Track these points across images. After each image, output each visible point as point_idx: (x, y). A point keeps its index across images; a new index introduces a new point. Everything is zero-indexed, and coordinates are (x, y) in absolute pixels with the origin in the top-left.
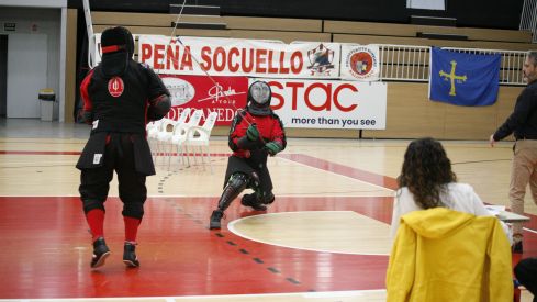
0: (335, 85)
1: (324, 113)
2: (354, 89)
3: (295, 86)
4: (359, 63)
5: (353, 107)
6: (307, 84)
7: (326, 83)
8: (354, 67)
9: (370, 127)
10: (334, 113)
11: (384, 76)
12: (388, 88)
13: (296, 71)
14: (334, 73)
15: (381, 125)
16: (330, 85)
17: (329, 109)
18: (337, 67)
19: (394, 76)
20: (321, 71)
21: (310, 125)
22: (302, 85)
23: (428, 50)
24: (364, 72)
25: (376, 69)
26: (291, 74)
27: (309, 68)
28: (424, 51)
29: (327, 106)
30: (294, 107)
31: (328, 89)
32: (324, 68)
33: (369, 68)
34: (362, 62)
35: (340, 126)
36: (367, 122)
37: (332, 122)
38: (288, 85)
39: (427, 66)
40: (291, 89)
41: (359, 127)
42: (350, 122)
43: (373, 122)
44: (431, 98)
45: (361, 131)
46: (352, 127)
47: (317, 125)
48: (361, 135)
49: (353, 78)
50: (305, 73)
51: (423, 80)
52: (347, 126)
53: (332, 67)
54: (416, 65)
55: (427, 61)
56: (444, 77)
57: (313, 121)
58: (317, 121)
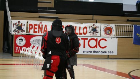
0: (99, 39)
1: (95, 49)
2: (106, 40)
3: (84, 39)
4: (108, 31)
5: (106, 47)
6: (89, 38)
7: (95, 38)
8: (106, 32)
9: (112, 54)
10: (98, 49)
11: (116, 35)
12: (118, 40)
13: (85, 34)
14: (98, 35)
15: (115, 53)
16: (97, 39)
17: (97, 48)
18: (99, 32)
19: (120, 36)
20: (94, 34)
21: (90, 54)
22: (87, 39)
23: (132, 26)
24: (109, 34)
25: (114, 33)
26: (83, 35)
27: (90, 33)
28: (131, 26)
29: (96, 46)
30: (84, 47)
31: (96, 40)
32: (95, 33)
33: (111, 33)
34: (108, 30)
35: (101, 54)
36: (111, 52)
37: (98, 52)
38: (82, 39)
39: (132, 32)
40: (83, 40)
41: (108, 54)
42: (104, 52)
43: (113, 52)
44: (134, 44)
45: (108, 55)
46: (105, 54)
47: (92, 54)
48: (108, 57)
49: (105, 36)
50: (88, 34)
51: (131, 37)
52: (103, 54)
53: (98, 32)
54: (128, 31)
55: (132, 30)
56: (138, 36)
57: (91, 52)
58: (92, 52)
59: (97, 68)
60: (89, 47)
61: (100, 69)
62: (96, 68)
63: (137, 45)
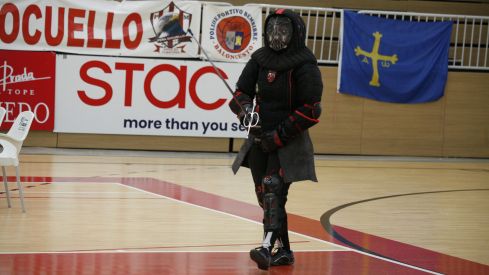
0: (192, 68)
1: (175, 113)
2: (223, 75)
3: (130, 69)
4: (231, 34)
5: (221, 102)
6: (149, 65)
7: (178, 64)
8: (223, 41)
10: (190, 112)
13: (132, 45)
14: (191, 49)
16: (184, 68)
17: (182, 105)
18: (195, 40)
20: (170, 46)
21: (152, 131)
22: (140, 67)
23: (338, 15)
24: (237, 49)
25: (256, 44)
26: (123, 50)
27: (152, 40)
28: (330, 17)
29: (180, 101)
30: (128, 102)
31: (181, 74)
32: (175, 42)
33: (245, 42)
34: (234, 32)
35: (199, 133)
37: (186, 125)
38: (119, 66)
39: (336, 39)
40: (123, 73)
41: (229, 134)
42: (216, 126)
44: (341, 90)
45: (232, 140)
46: (219, 134)
47: (163, 131)
48: (231, 148)
49: (219, 57)
50: (146, 48)
51: (329, 61)
52: (210, 133)
53: (188, 39)
54: (319, 38)
55: (337, 30)
56: (362, 57)
57: (157, 124)
58: (164, 124)
59: (184, 194)
60: (147, 101)
61: (195, 197)
62: (176, 192)
63: (356, 99)
